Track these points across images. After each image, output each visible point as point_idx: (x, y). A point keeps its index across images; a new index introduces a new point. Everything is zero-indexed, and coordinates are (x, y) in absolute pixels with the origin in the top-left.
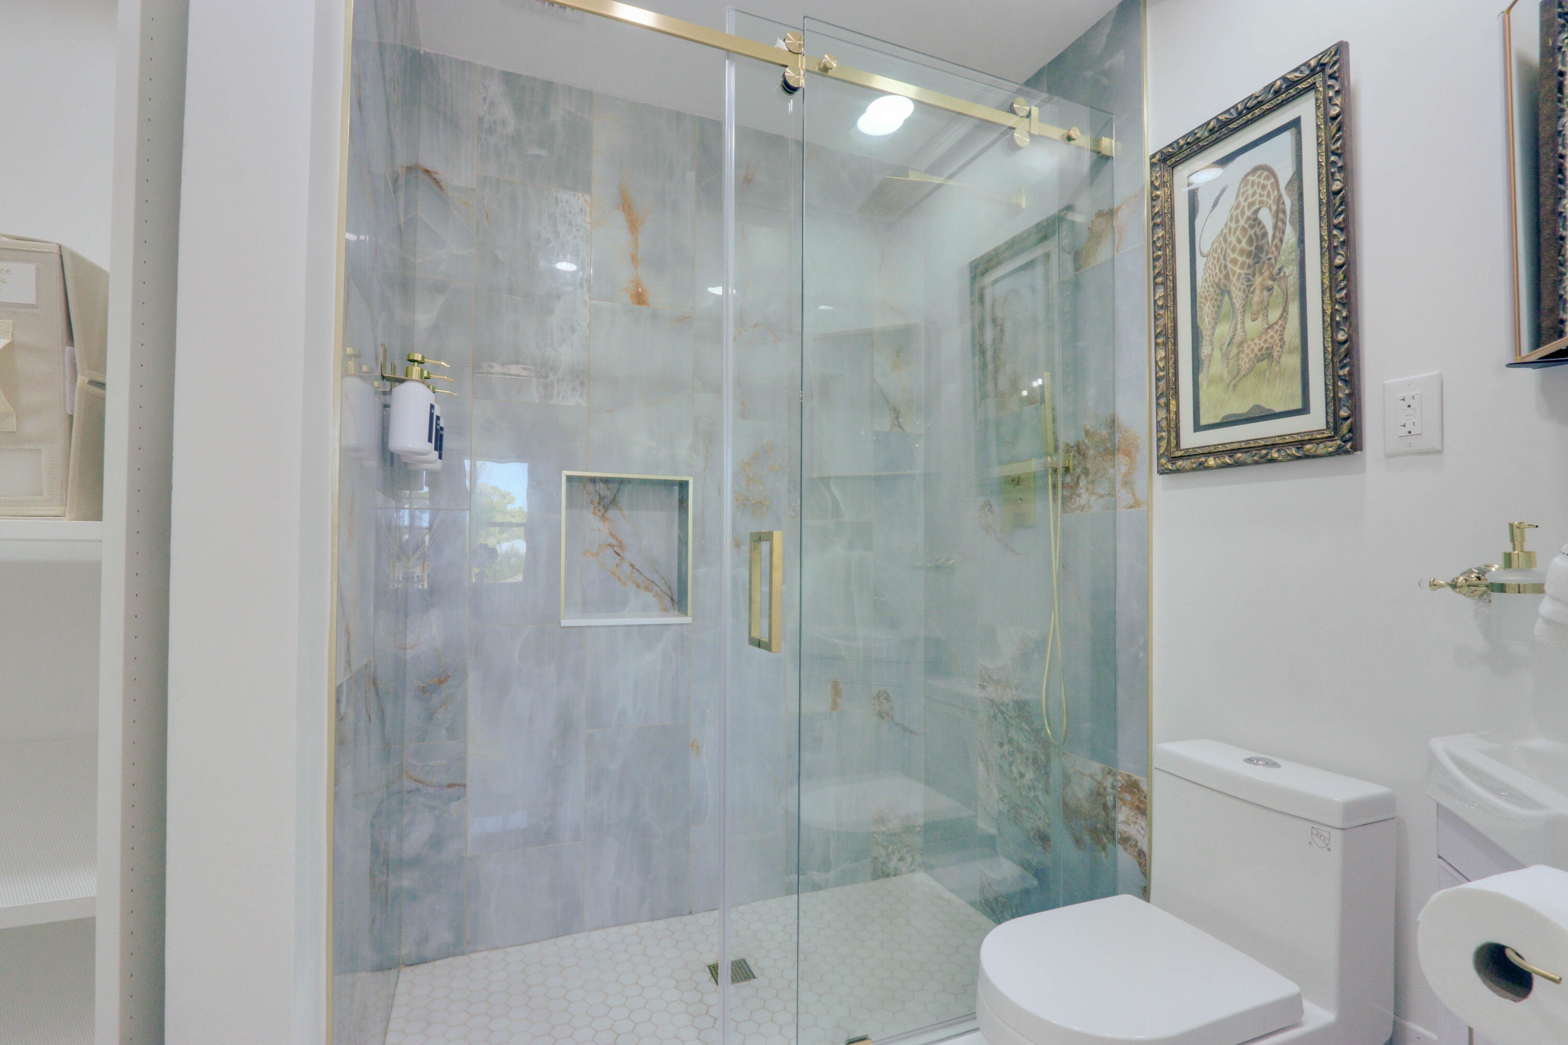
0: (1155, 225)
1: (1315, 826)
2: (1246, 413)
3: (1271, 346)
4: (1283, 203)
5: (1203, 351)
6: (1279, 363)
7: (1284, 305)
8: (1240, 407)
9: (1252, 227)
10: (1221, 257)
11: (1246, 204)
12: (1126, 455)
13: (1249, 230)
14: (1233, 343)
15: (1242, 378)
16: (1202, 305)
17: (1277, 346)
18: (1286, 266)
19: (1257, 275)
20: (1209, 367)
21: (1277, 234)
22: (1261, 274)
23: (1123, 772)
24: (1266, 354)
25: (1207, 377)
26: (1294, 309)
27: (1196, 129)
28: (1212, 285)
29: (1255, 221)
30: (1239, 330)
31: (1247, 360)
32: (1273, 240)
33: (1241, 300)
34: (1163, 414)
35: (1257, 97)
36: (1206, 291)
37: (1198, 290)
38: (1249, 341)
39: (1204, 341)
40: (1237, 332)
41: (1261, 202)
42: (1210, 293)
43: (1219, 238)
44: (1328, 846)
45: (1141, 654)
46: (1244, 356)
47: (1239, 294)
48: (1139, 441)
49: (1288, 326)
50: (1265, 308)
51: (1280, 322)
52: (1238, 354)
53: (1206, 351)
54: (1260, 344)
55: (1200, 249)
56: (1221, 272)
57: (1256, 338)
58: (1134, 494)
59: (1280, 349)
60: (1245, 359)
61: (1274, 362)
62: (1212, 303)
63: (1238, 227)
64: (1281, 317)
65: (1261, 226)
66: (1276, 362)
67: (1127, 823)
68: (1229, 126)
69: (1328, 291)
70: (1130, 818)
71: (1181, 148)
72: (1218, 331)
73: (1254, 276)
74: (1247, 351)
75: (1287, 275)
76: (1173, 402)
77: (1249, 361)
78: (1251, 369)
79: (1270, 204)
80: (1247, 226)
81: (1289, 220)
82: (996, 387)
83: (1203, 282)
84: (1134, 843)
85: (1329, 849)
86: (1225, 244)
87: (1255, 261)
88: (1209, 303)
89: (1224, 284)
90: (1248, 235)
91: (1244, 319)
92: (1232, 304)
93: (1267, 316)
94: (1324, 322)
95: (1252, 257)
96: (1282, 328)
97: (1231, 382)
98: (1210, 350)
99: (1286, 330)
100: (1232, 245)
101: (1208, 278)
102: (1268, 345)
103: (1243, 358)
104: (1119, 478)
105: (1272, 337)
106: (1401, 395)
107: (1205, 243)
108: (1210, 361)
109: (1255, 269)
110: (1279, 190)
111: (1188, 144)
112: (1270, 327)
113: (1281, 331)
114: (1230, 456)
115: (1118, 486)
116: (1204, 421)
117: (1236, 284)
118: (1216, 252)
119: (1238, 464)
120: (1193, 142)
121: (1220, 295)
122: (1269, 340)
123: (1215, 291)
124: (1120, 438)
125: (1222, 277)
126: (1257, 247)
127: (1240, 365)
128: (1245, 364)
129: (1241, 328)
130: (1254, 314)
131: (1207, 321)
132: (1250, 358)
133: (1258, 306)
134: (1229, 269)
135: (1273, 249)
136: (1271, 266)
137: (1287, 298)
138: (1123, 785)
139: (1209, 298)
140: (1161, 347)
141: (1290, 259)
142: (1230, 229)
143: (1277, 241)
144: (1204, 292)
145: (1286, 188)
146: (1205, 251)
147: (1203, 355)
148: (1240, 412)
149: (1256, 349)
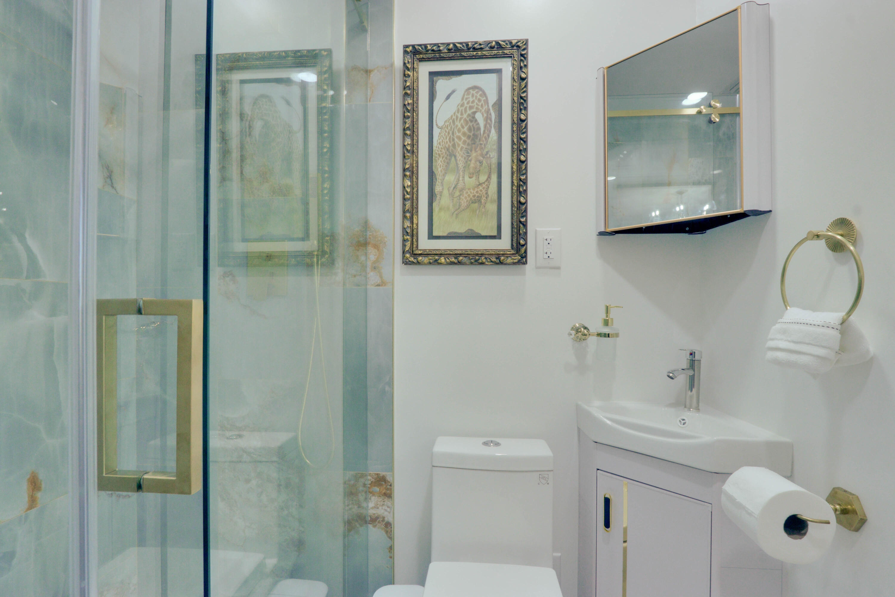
0: (406, 94)
1: (540, 473)
2: (464, 233)
3: (480, 195)
4: (490, 114)
5: (436, 188)
6: (485, 207)
7: (489, 174)
8: (461, 229)
9: (471, 121)
10: (451, 132)
11: (468, 106)
12: (375, 248)
13: (469, 122)
14: (457, 188)
15: (461, 211)
16: (437, 159)
17: (484, 197)
18: (491, 152)
19: (473, 152)
20: (440, 199)
21: (486, 131)
22: (476, 151)
23: (372, 473)
24: (478, 200)
25: (439, 205)
26: (494, 178)
27: (440, 43)
28: (444, 148)
29: (473, 118)
30: (461, 181)
31: (465, 201)
32: (484, 133)
33: (463, 163)
34: (408, 224)
35: (480, 44)
36: (439, 151)
37: (434, 148)
38: (467, 189)
39: (437, 182)
40: (459, 182)
41: (477, 108)
42: (442, 152)
43: (449, 120)
44: (548, 482)
45: (387, 388)
46: (463, 198)
47: (461, 159)
48: (386, 239)
49: (491, 186)
50: (478, 172)
51: (486, 183)
52: (459, 196)
53: (438, 189)
54: (473, 193)
55: (436, 122)
56: (450, 142)
57: (471, 189)
58: (381, 277)
59: (485, 199)
60: (464, 199)
61: (482, 205)
62: (443, 160)
63: (462, 118)
64: (487, 180)
65: (477, 123)
66: (483, 206)
67: (376, 507)
68: (462, 53)
69: (516, 172)
70: (379, 503)
71: (428, 51)
72: (447, 178)
73: (471, 151)
74: (465, 195)
75: (491, 156)
76: (415, 217)
77: (467, 201)
78: (468, 207)
79: (483, 112)
80: (468, 119)
81: (494, 126)
82: (242, 173)
83: (437, 144)
84: (381, 519)
85: (548, 484)
86: (454, 125)
87: (472, 142)
88: (441, 159)
89: (452, 150)
90: (468, 125)
91: (464, 175)
92: (457, 164)
93: (479, 177)
94: (512, 189)
95: (471, 139)
96: (487, 187)
97: (454, 212)
98: (441, 188)
99: (490, 189)
100: (458, 127)
101: (441, 143)
102: (478, 195)
103: (463, 199)
104: (369, 264)
105: (481, 191)
106: (545, 237)
107: (440, 119)
108: (441, 195)
109: (472, 147)
110: (488, 106)
111: (433, 50)
112: (480, 184)
113: (486, 188)
114: (455, 258)
115: (368, 270)
116: (435, 233)
117: (460, 152)
118: (447, 128)
119: (460, 263)
120: (436, 51)
121: (449, 156)
122: (479, 192)
123: (446, 153)
124: (370, 235)
125: (451, 145)
126: (474, 135)
127: (461, 203)
128: (464, 203)
129: (462, 180)
130: (471, 174)
131: (439, 169)
132: (467, 200)
133: (473, 170)
134: (455, 141)
135: (484, 139)
136: (481, 149)
137: (491, 170)
138: (372, 482)
139: (442, 156)
140: (408, 178)
141: (493, 148)
142: (457, 117)
143: (486, 135)
144: (438, 151)
145: (492, 106)
146: (441, 124)
147: (436, 191)
148: (460, 231)
149: (471, 195)
